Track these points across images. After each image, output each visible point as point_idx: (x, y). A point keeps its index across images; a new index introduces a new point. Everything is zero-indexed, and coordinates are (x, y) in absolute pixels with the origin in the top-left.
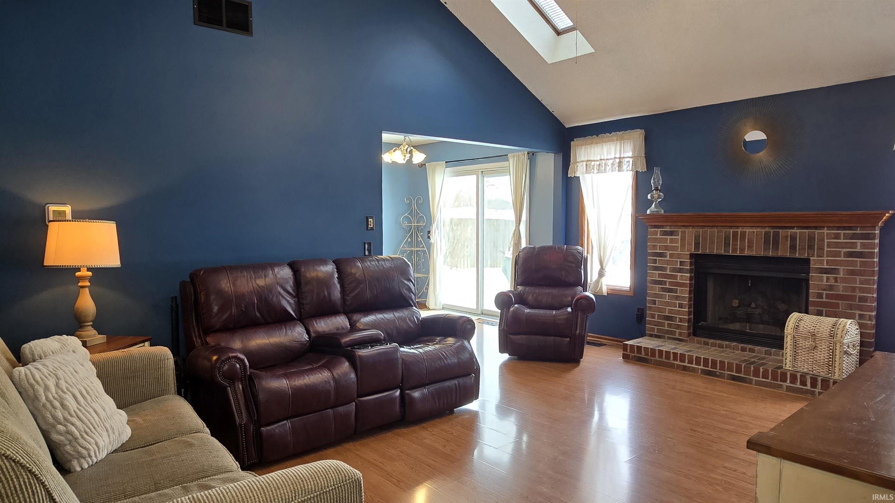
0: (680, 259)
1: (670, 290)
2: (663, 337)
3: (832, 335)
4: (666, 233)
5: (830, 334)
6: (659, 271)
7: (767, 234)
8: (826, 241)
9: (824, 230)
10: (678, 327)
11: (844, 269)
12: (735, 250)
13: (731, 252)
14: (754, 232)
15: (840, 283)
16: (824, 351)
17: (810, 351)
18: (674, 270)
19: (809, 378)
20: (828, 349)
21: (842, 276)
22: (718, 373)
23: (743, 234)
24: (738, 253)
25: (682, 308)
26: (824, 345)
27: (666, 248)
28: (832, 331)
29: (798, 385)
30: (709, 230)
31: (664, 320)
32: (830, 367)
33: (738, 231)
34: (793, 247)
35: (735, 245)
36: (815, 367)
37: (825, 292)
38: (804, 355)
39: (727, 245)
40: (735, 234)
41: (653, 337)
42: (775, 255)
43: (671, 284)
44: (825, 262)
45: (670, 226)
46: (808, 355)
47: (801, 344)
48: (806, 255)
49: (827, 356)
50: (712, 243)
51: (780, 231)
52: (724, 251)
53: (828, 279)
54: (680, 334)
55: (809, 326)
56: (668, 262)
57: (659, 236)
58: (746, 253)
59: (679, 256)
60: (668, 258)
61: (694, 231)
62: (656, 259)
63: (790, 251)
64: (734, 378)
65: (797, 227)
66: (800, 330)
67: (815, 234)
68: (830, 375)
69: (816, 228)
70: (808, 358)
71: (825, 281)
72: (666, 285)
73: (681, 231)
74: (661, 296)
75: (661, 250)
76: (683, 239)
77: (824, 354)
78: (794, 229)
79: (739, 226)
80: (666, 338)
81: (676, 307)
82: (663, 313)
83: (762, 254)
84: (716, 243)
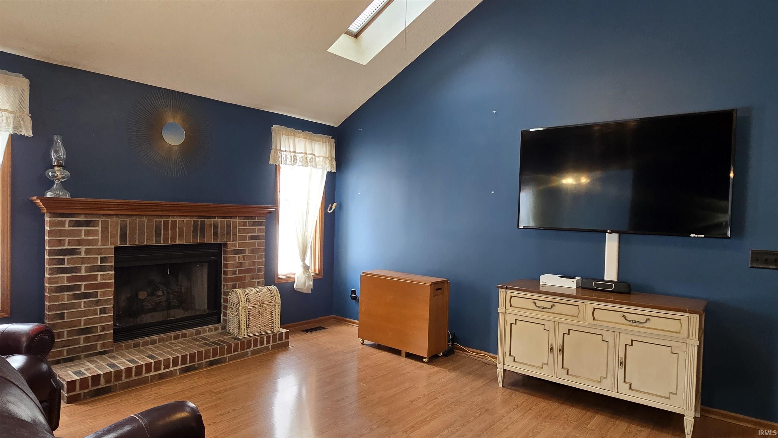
0: (101, 254)
1: (85, 296)
2: (79, 358)
3: (272, 299)
4: (79, 224)
5: (271, 299)
6: (68, 273)
7: (195, 223)
8: (238, 227)
9: (236, 219)
10: (100, 338)
11: (248, 249)
12: (166, 240)
13: (162, 242)
14: (184, 221)
15: (246, 260)
16: (268, 313)
17: (259, 317)
18: (92, 269)
19: (266, 337)
20: (271, 311)
21: (247, 254)
22: (196, 366)
23: (174, 223)
24: (170, 242)
25: (105, 313)
26: (268, 309)
27: (79, 242)
28: (272, 296)
29: (259, 347)
30: (138, 219)
31: (78, 335)
32: (272, 324)
33: (169, 221)
34: (216, 234)
35: (166, 235)
36: (262, 328)
37: (237, 269)
38: (255, 322)
39: (158, 234)
40: (166, 223)
41: (60, 363)
42: (202, 242)
43: (87, 287)
44: (237, 245)
45: (85, 214)
46: (257, 320)
47: (252, 313)
48: (225, 241)
49: (270, 316)
50: (142, 233)
51: (206, 220)
52: (155, 242)
53: (239, 257)
54: (103, 345)
55: (256, 297)
56: (83, 261)
57: (67, 227)
58: (177, 242)
59: (99, 251)
60: (83, 255)
61: (119, 222)
62: (63, 259)
63: (213, 238)
64: (211, 364)
65: (218, 216)
66: (251, 302)
67: (231, 222)
68: (273, 330)
69: (231, 217)
70: (257, 322)
71: (237, 260)
72: (80, 290)
73: (102, 221)
74: (73, 306)
75: (71, 246)
76: (105, 230)
77: (268, 315)
78: (216, 218)
79: (169, 216)
80: (82, 357)
81: (97, 314)
82: (75, 327)
83: (192, 242)
84: (146, 234)
